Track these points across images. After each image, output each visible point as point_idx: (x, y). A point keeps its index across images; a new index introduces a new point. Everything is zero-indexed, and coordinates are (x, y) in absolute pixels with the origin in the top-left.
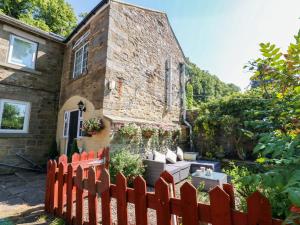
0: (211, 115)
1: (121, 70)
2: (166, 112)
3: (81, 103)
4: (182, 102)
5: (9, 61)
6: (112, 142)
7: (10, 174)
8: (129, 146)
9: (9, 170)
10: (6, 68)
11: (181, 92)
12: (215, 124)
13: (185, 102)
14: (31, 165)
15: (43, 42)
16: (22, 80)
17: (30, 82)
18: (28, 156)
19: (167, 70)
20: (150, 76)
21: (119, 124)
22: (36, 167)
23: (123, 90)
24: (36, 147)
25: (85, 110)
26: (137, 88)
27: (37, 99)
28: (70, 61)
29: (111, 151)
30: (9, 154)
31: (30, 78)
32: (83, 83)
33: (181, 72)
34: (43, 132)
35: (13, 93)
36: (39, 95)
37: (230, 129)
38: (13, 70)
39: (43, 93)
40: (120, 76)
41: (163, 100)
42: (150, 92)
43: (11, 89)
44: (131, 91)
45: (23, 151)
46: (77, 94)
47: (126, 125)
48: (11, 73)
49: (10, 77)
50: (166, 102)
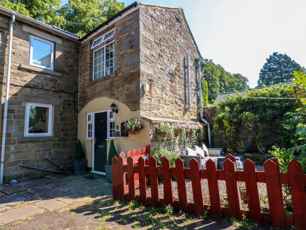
0: (231, 112)
1: (151, 72)
2: (186, 110)
3: (113, 105)
4: (198, 100)
5: (31, 64)
6: (152, 141)
7: (41, 178)
8: (164, 143)
9: (39, 174)
10: (29, 71)
11: (197, 89)
12: (235, 120)
13: (202, 100)
14: (58, 168)
15: (59, 41)
16: (44, 83)
17: (51, 84)
18: (56, 159)
19: (185, 67)
20: (172, 75)
21: (156, 124)
22: (63, 170)
23: (153, 91)
24: (61, 150)
25: (117, 111)
26: (163, 89)
27: (58, 102)
28: (88, 61)
29: (152, 149)
30: (38, 158)
31: (51, 80)
32: (112, 85)
33: (197, 68)
34: (66, 135)
35: (37, 96)
36: (61, 97)
37: (251, 125)
38: (36, 72)
39: (63, 94)
40: (150, 78)
41: (183, 98)
42: (173, 91)
43: (35, 92)
44: (159, 91)
45: (50, 154)
46: (103, 96)
47: (162, 124)
48: (33, 76)
49: (33, 80)
50: (186, 101)
